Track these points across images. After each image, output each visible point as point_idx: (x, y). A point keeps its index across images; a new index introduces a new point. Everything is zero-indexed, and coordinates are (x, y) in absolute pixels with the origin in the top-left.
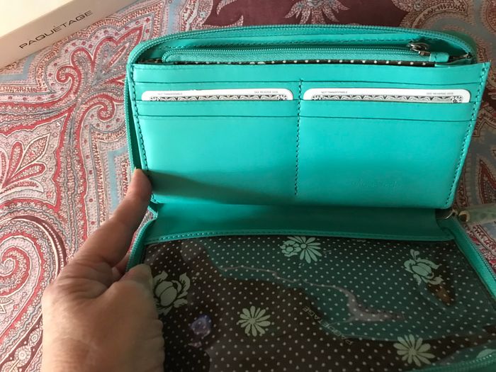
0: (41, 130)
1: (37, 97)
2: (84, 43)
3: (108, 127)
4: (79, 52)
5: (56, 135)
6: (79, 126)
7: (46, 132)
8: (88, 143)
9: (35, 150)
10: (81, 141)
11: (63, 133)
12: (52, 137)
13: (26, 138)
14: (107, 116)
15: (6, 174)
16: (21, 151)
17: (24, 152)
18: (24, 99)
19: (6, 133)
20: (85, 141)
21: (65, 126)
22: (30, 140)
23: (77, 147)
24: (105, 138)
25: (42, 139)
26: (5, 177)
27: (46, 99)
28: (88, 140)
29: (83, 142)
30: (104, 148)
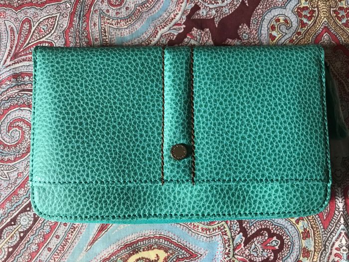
0: (51, 9)
3: (117, 13)
5: (65, 15)
6: (89, 10)
7: (55, 11)
8: (97, 26)
9: (45, 28)
10: (91, 24)
11: (72, 15)
12: (61, 17)
13: (35, 15)
14: (117, 3)
15: (14, 48)
16: (30, 27)
17: (33, 29)
19: (16, 9)
20: (95, 24)
21: (75, 8)
22: (39, 17)
23: (86, 29)
24: (114, 23)
25: (51, 18)
26: (13, 50)
28: (97, 24)
29: (92, 25)
30: (113, 33)
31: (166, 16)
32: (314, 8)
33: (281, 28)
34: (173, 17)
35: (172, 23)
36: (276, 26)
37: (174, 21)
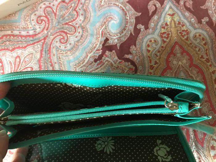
0: (30, 49)
1: (26, 32)
2: (50, 4)
3: (65, 47)
4: (47, 8)
5: (38, 52)
6: (50, 47)
7: (33, 50)
8: (55, 56)
9: (28, 59)
11: (42, 51)
12: (36, 53)
13: (22, 53)
14: (65, 42)
16: (20, 60)
17: (22, 61)
18: (20, 33)
19: (11, 51)
21: (42, 47)
22: (24, 54)
23: (50, 58)
24: (64, 53)
25: (31, 54)
27: (31, 33)
28: (55, 54)
29: (53, 55)
30: (64, 59)
31: (91, 46)
32: (169, 32)
33: (153, 45)
34: (95, 46)
35: (95, 50)
36: (150, 45)
37: (96, 49)
